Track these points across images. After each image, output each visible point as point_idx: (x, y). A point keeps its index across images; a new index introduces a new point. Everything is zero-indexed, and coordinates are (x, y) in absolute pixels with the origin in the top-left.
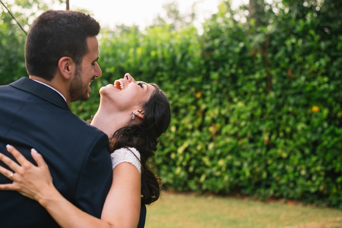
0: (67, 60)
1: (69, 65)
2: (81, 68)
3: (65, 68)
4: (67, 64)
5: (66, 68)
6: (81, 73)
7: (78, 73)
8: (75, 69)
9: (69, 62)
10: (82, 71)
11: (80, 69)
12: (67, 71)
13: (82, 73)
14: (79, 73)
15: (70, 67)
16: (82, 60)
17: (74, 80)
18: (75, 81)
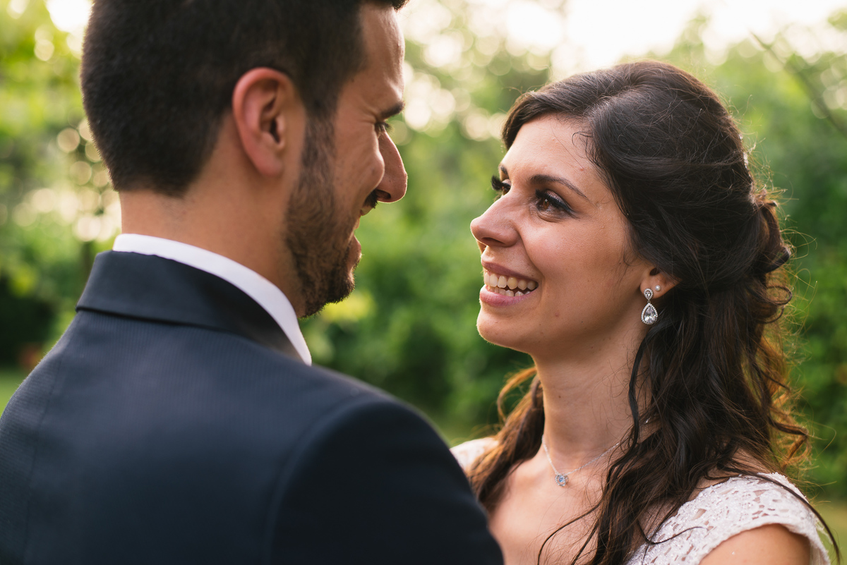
0: (270, 85)
1: (278, 114)
2: (333, 132)
3: (262, 123)
4: (269, 106)
5: (268, 126)
6: (330, 159)
7: (316, 154)
8: (307, 134)
9: (280, 96)
10: (333, 146)
11: (328, 140)
12: (268, 137)
13: (335, 157)
14: (320, 154)
15: (281, 125)
16: (335, 98)
17: (301, 187)
18: (305, 190)
